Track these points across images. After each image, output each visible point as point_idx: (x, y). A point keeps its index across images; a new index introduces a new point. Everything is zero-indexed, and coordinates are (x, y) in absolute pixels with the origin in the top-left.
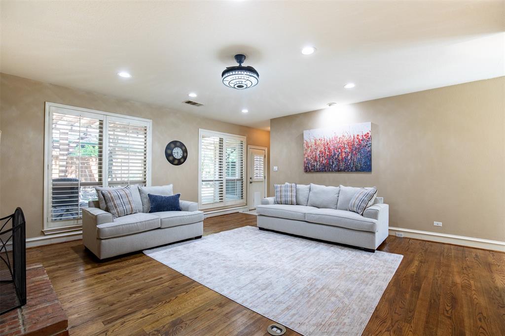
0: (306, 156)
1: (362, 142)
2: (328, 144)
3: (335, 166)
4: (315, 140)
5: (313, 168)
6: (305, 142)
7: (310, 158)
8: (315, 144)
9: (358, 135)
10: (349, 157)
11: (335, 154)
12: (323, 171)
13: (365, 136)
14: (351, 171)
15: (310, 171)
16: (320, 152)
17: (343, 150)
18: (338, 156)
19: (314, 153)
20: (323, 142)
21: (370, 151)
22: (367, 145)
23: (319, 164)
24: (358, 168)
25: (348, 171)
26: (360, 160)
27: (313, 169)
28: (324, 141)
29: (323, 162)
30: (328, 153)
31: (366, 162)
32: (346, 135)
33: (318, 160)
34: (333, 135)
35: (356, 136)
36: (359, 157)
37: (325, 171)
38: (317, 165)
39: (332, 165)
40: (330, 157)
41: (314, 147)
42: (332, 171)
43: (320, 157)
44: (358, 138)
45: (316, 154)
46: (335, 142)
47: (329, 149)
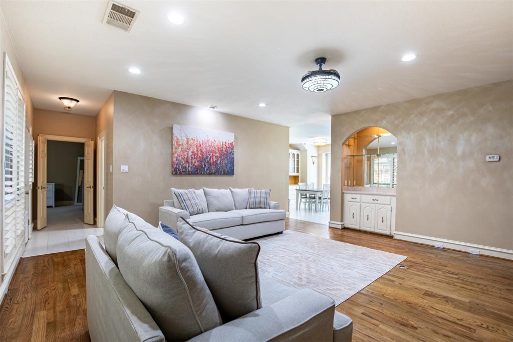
0: (176, 155)
1: (228, 149)
2: (200, 145)
3: (207, 169)
4: (188, 139)
5: (184, 170)
6: (174, 138)
7: (180, 159)
8: (188, 143)
9: (226, 143)
10: (219, 161)
11: (207, 157)
12: (195, 174)
13: (231, 144)
14: (220, 174)
15: (180, 174)
16: (192, 152)
17: (214, 154)
18: (210, 159)
19: (186, 153)
20: (195, 143)
21: (233, 158)
22: (232, 152)
23: (191, 166)
24: (226, 172)
25: (218, 174)
26: (226, 165)
27: (184, 172)
28: (197, 141)
29: (196, 164)
30: (201, 156)
31: (231, 167)
32: (216, 140)
33: (190, 161)
34: (206, 138)
35: (224, 143)
36: (226, 162)
37: (198, 174)
38: (189, 166)
39: (204, 168)
40: (203, 160)
41: (185, 146)
42: (204, 173)
43: (192, 158)
44: (225, 145)
45: (188, 154)
46: (207, 145)
47: (201, 151)
